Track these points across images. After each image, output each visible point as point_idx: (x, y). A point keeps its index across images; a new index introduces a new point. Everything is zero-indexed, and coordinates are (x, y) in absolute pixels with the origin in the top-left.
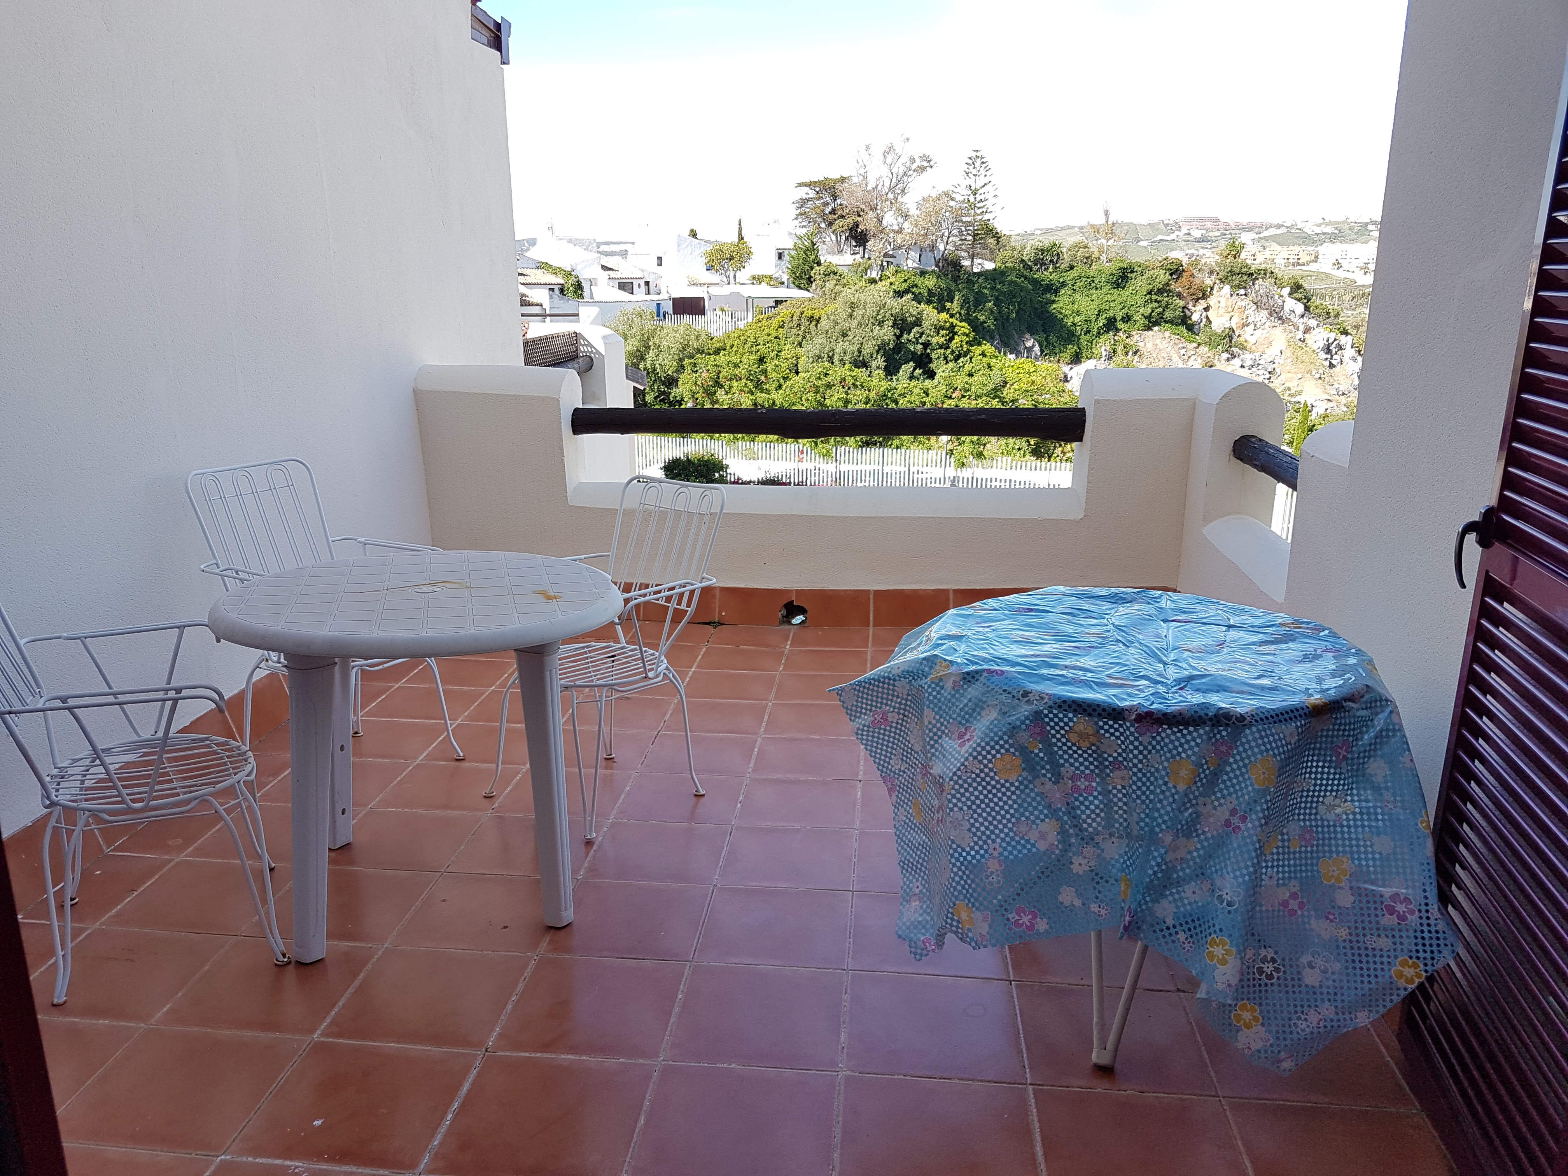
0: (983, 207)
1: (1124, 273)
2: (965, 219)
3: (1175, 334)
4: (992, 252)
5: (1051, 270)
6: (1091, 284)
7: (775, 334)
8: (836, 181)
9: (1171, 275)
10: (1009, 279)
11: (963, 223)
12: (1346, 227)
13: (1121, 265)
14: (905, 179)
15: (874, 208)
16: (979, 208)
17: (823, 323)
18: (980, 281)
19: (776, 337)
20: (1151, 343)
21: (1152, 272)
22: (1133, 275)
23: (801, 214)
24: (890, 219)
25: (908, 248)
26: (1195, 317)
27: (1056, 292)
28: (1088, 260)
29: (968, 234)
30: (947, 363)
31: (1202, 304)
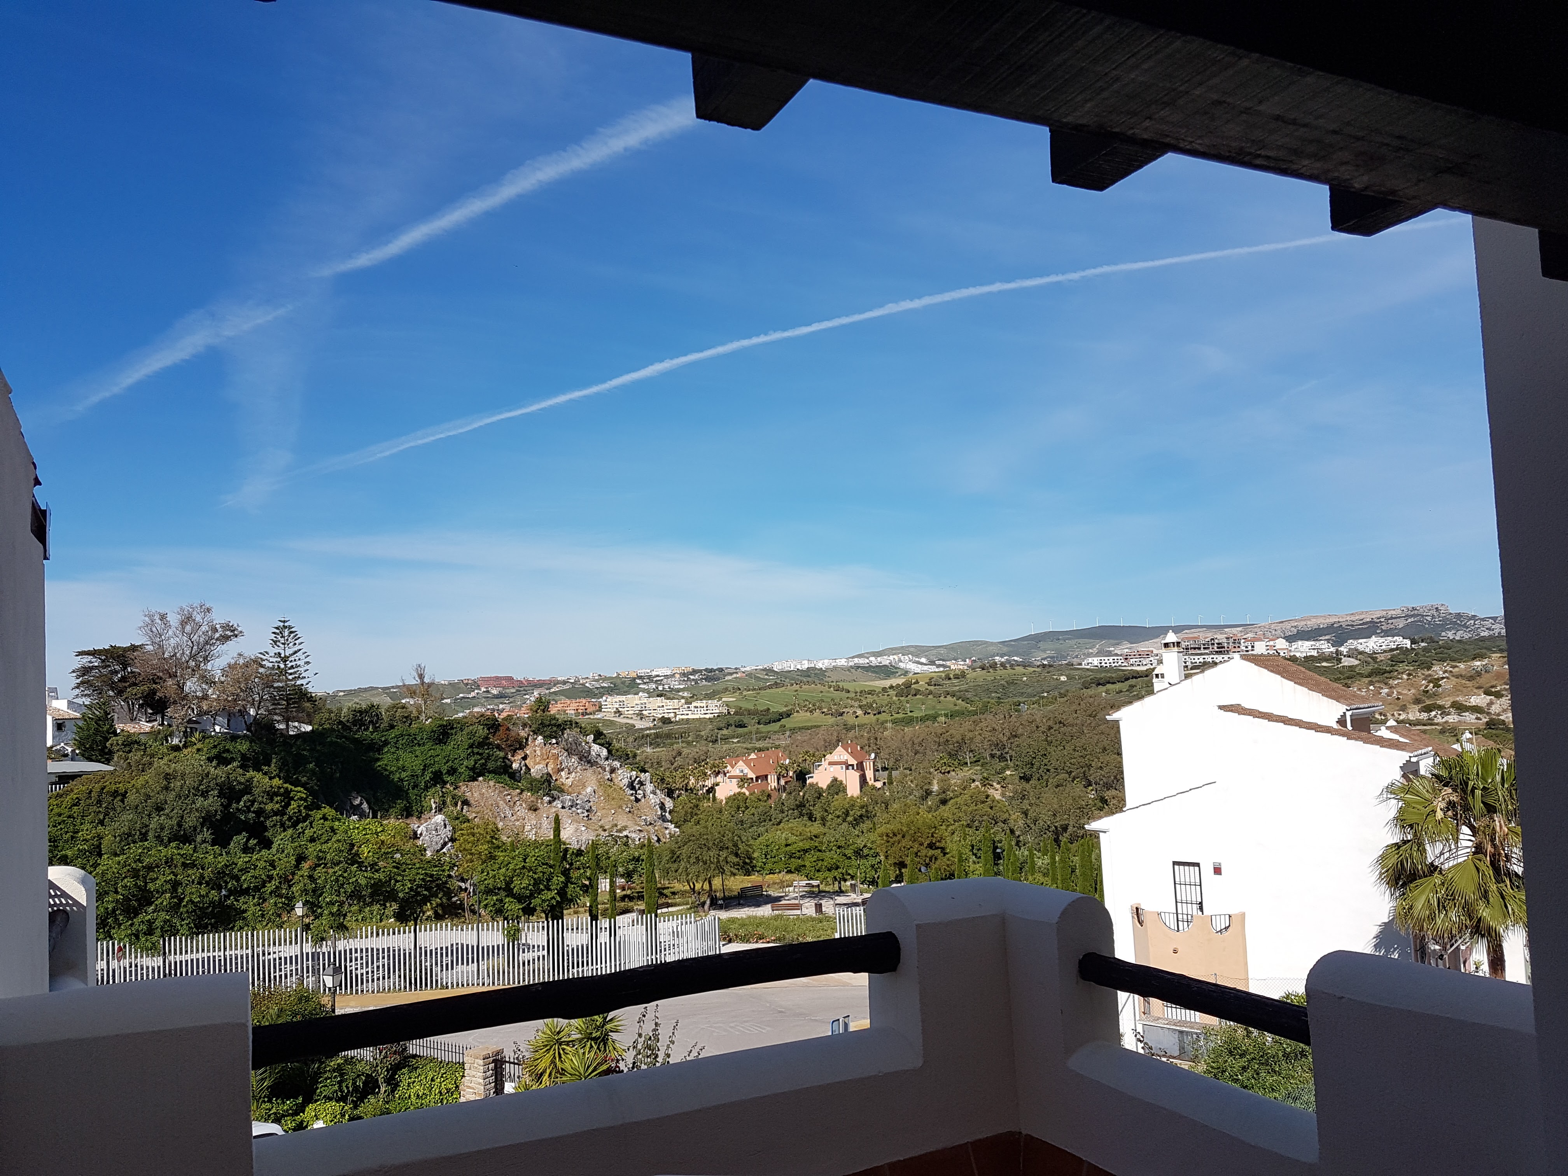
0: (295, 673)
1: (444, 730)
2: (276, 685)
3: (499, 782)
4: (309, 715)
5: (371, 729)
6: (413, 741)
7: (67, 814)
8: (125, 650)
9: (488, 729)
10: (329, 740)
11: (274, 688)
12: (619, 681)
13: (441, 722)
14: (208, 647)
15: (173, 676)
16: (291, 674)
17: (132, 798)
18: (298, 743)
19: (69, 817)
20: (478, 793)
21: (471, 728)
22: (453, 731)
23: (82, 683)
24: (191, 686)
25: (216, 714)
26: (515, 766)
27: (379, 750)
28: (408, 719)
29: (280, 699)
30: (285, 830)
31: (519, 755)
